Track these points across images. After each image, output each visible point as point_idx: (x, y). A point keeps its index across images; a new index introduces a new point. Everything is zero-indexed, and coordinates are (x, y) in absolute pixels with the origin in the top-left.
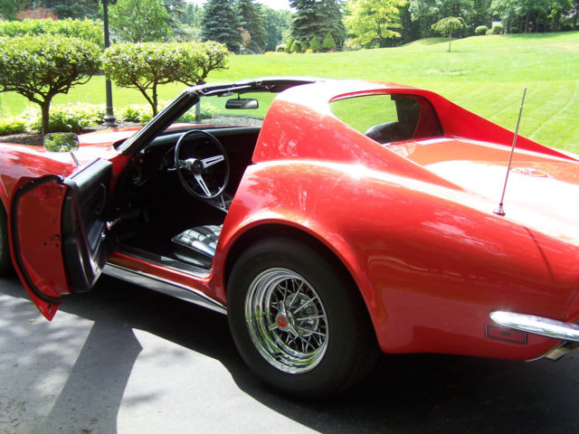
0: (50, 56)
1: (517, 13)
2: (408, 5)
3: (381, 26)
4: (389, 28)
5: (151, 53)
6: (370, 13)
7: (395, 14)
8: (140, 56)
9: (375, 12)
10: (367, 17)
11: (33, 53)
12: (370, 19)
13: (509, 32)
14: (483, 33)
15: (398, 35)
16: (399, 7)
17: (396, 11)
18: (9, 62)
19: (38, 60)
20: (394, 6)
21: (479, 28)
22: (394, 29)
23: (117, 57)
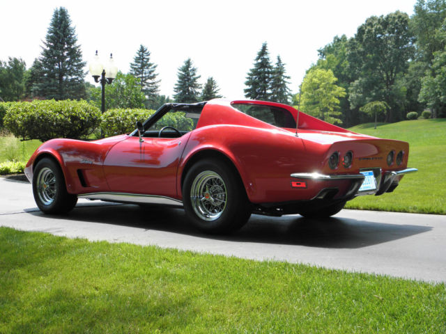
0: (67, 114)
1: (441, 101)
2: (347, 97)
3: (325, 114)
4: (331, 116)
5: (136, 115)
6: (314, 103)
7: (337, 104)
8: (128, 117)
9: (318, 102)
10: (312, 106)
11: (56, 112)
12: (314, 108)
13: (438, 117)
14: (414, 118)
15: (340, 121)
16: (340, 98)
17: (337, 101)
18: (39, 118)
19: (58, 116)
20: (336, 97)
21: (409, 114)
22: (335, 117)
23: (112, 118)
